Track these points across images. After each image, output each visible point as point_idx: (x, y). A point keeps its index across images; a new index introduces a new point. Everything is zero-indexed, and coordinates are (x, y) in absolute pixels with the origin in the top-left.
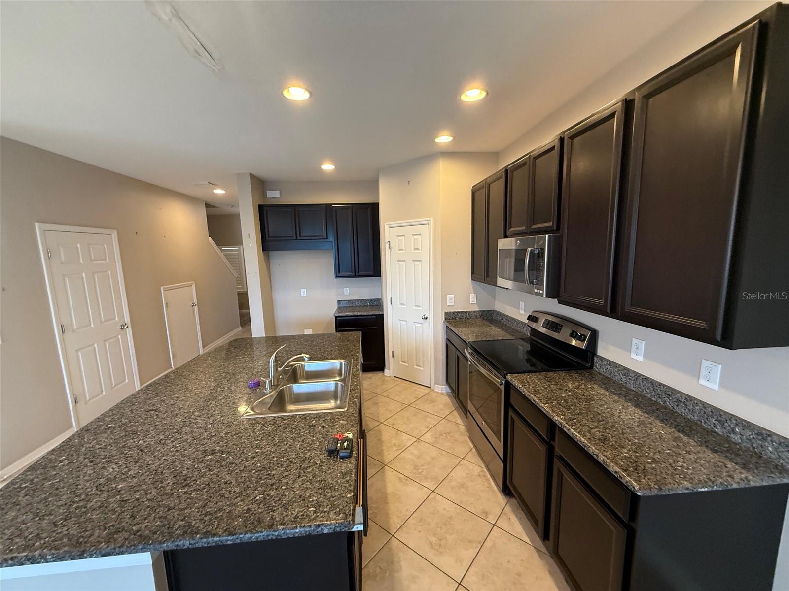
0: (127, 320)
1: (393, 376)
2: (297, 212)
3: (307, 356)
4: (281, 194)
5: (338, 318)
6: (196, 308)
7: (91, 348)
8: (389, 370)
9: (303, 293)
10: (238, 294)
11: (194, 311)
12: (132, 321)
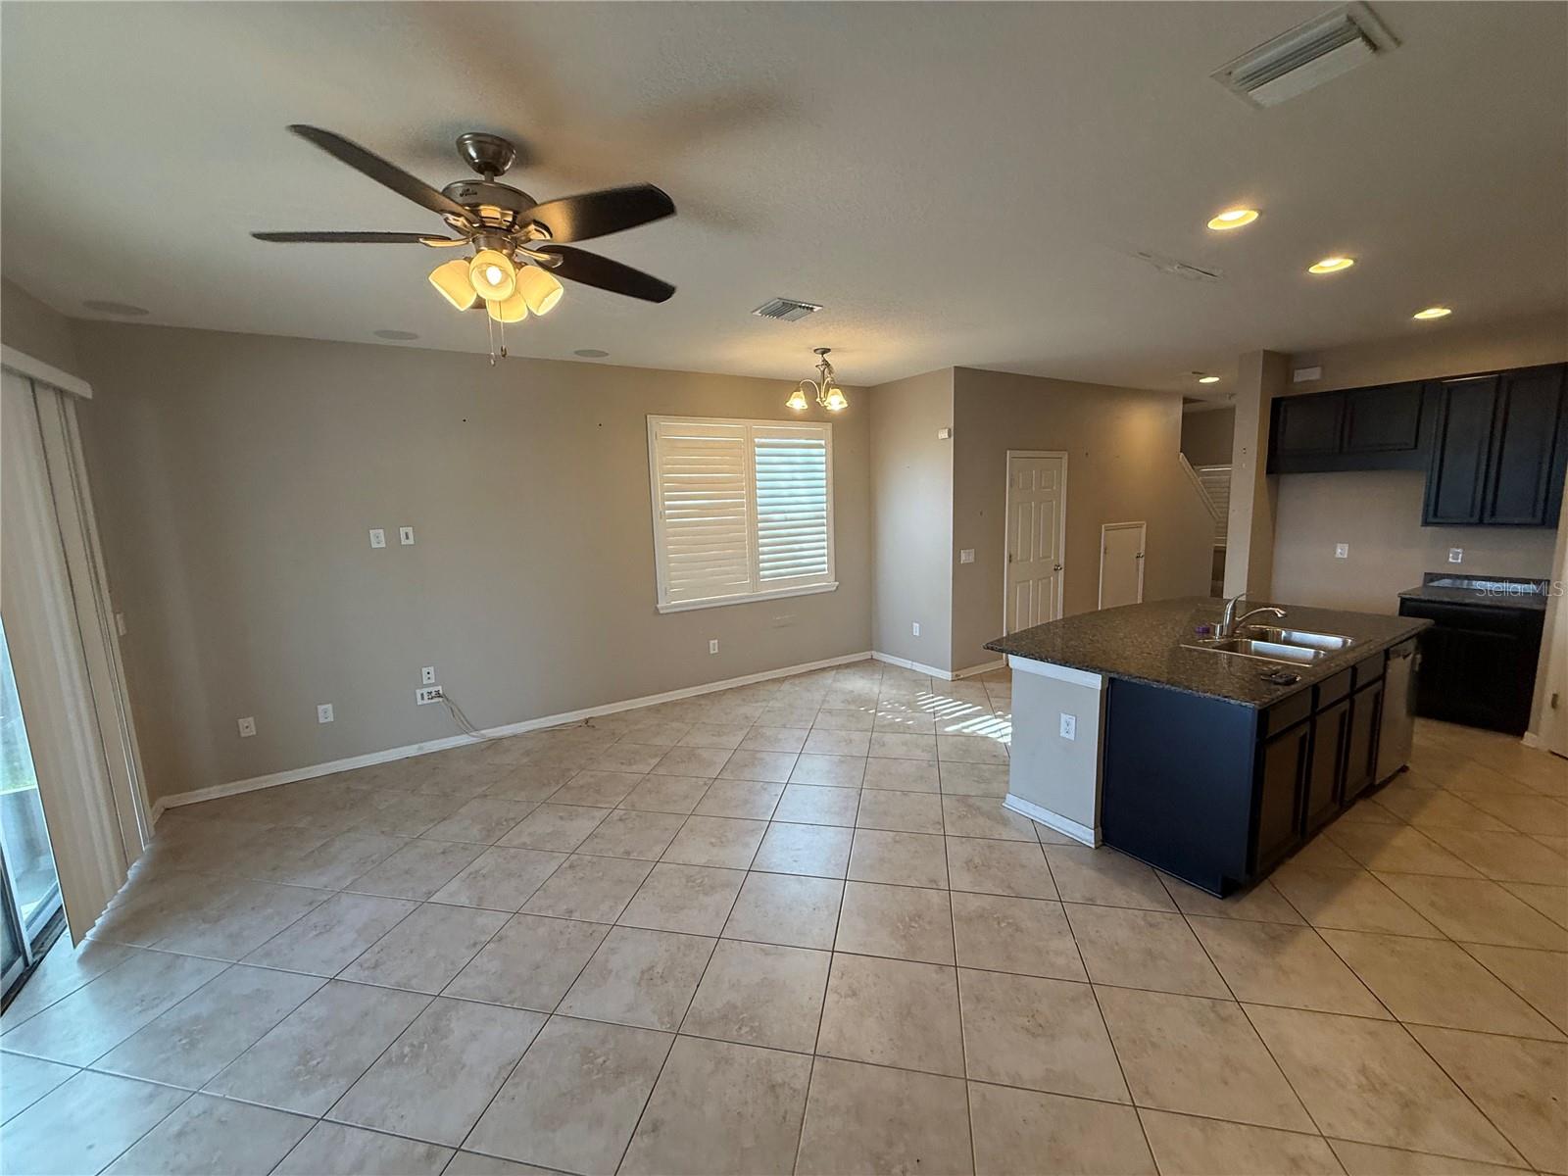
0: (1062, 561)
1: (1546, 749)
2: (1350, 405)
3: (1283, 612)
4: (1323, 374)
5: (1408, 603)
6: (1142, 561)
7: (1027, 584)
8: (1537, 734)
9: (1342, 551)
10: (1215, 551)
11: (1138, 565)
12: (1065, 564)
